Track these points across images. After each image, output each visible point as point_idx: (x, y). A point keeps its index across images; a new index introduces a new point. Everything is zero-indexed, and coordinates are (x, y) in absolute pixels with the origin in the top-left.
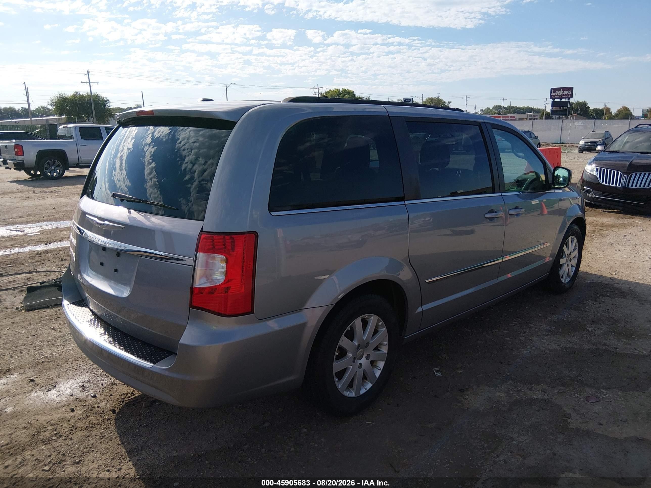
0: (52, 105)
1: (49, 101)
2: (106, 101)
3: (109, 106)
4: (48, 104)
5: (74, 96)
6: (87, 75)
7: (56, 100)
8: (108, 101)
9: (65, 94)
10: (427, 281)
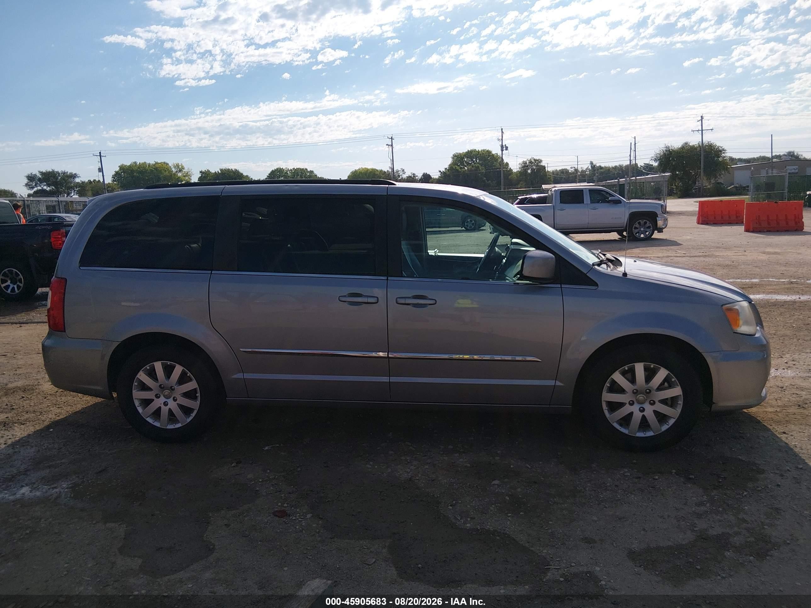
0: (655, 160)
1: (653, 155)
2: (721, 151)
3: (724, 157)
4: (652, 159)
5: (683, 148)
6: (700, 121)
7: (662, 154)
8: (724, 150)
9: (671, 146)
10: (241, 350)
